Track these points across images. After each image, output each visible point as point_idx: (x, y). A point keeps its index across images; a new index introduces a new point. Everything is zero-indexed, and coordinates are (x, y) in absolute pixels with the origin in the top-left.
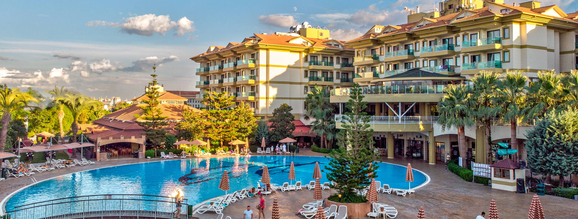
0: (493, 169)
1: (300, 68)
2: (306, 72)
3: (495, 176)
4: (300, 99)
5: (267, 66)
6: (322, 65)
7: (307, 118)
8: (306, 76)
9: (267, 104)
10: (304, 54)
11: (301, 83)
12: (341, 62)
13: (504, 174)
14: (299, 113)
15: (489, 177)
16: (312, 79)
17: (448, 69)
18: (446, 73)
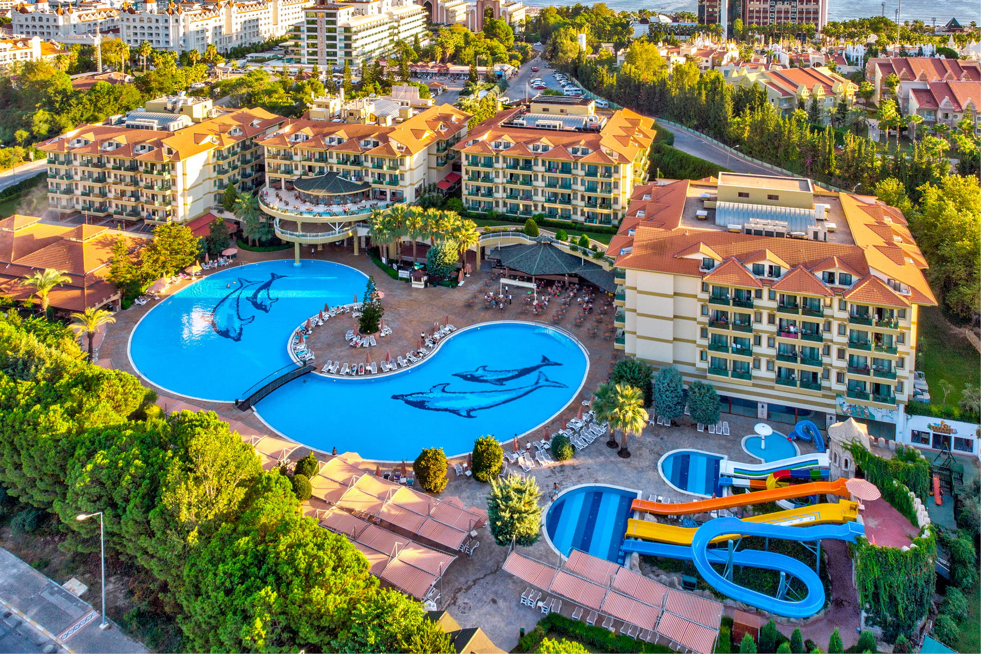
0: (412, 277)
1: (209, 164)
2: (214, 167)
3: (413, 281)
5: (184, 174)
6: (228, 158)
7: (220, 212)
8: (214, 171)
9: (185, 212)
10: (212, 152)
13: (418, 280)
14: (209, 207)
15: (409, 279)
16: (220, 172)
17: (359, 178)
18: (359, 183)
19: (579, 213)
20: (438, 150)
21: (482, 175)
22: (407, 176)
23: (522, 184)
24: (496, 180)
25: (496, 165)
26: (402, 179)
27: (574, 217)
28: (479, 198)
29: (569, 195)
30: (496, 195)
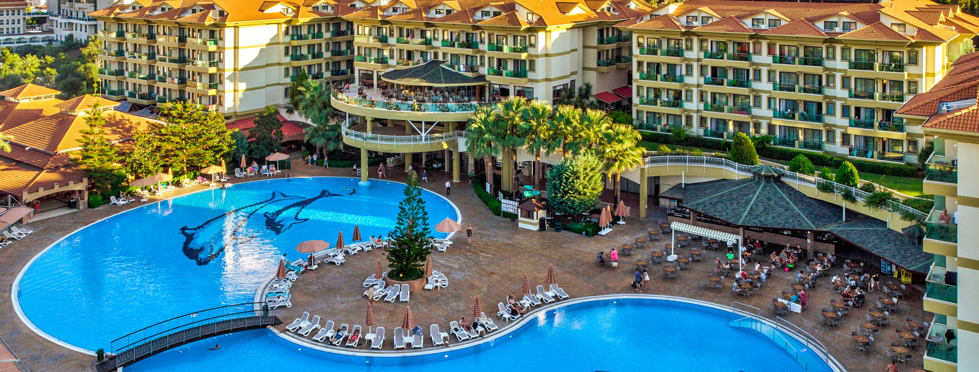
0: (519, 210)
1: (278, 43)
2: (287, 49)
3: (521, 216)
4: (279, 84)
5: (236, 48)
6: (308, 39)
7: (290, 111)
8: (287, 54)
9: (234, 101)
10: (284, 26)
11: (279, 64)
12: (331, 29)
13: (529, 215)
14: (276, 103)
15: (516, 213)
16: (295, 58)
17: (472, 69)
18: (470, 75)
19: (839, 140)
20: (601, 41)
21: (664, 71)
22: (540, 63)
23: (731, 84)
24: (687, 80)
25: (687, 54)
26: (532, 69)
27: (828, 147)
28: (658, 108)
29: (819, 105)
30: (687, 105)
